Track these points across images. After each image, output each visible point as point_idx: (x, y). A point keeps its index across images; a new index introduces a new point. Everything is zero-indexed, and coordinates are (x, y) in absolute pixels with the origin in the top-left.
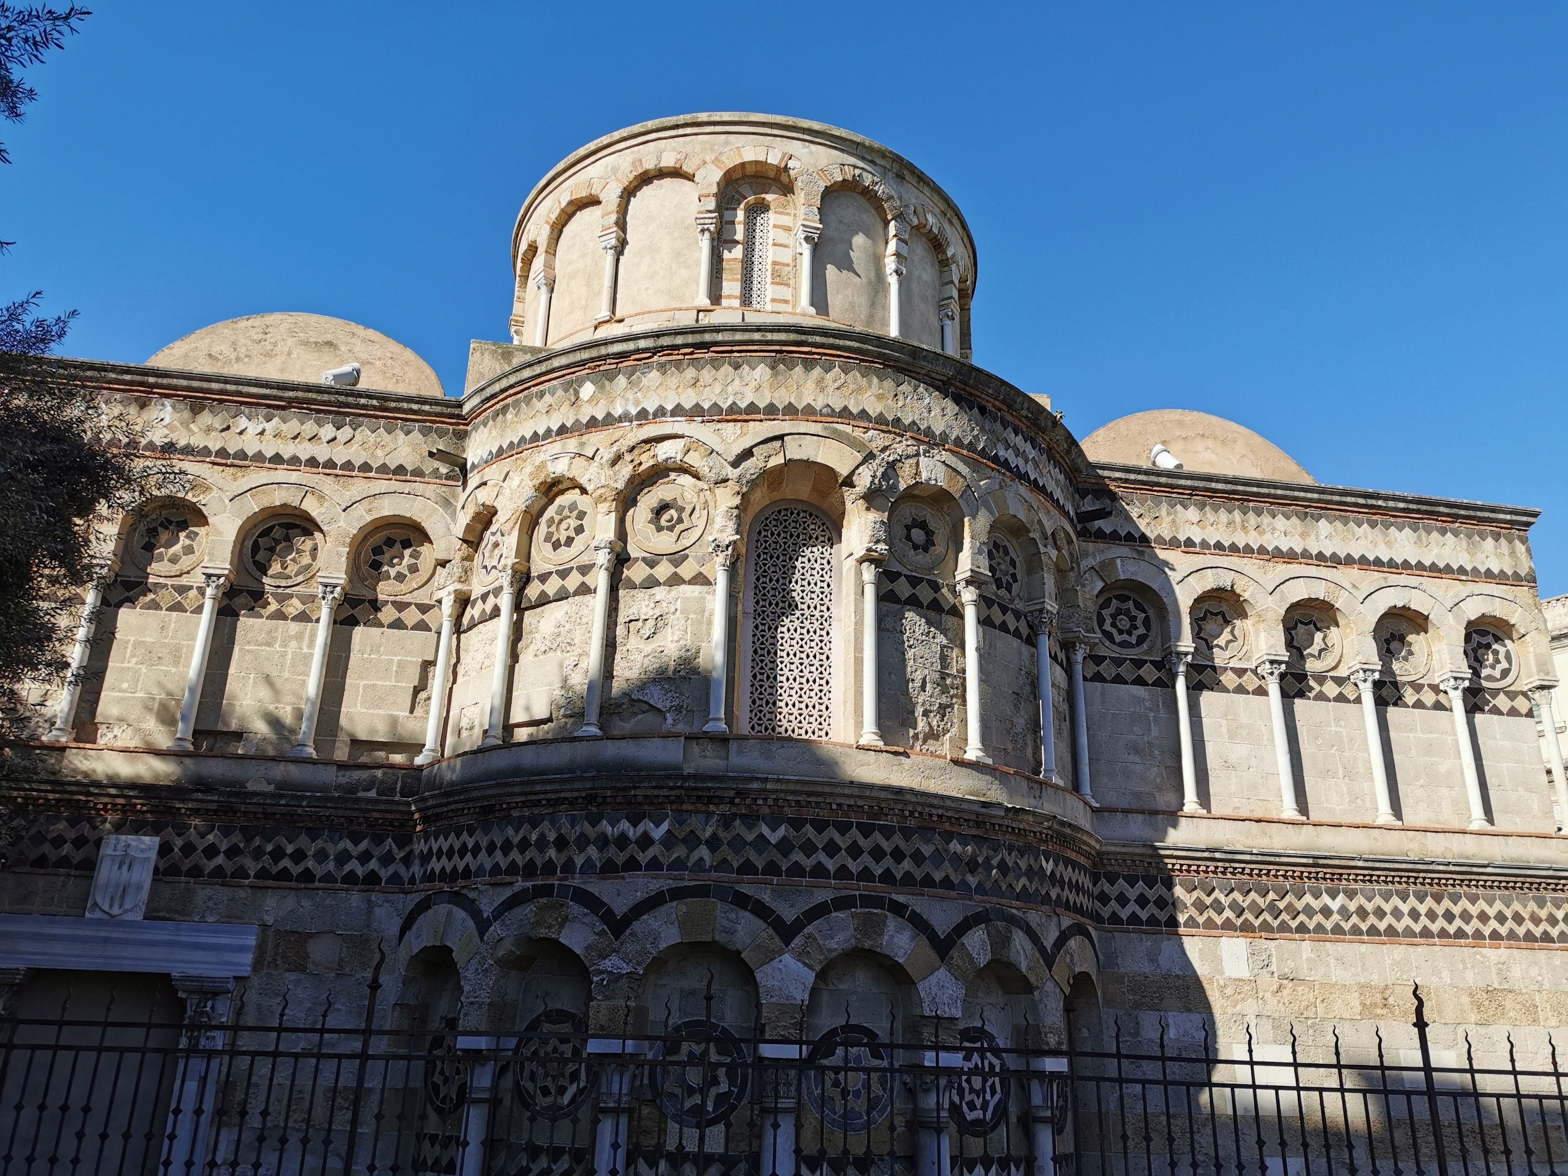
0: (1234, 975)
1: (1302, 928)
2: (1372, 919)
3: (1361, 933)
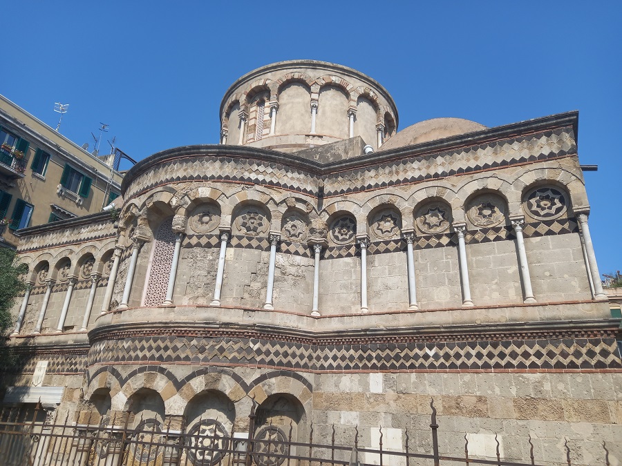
0: (375, 392)
1: (412, 366)
2: (453, 360)
3: (446, 367)
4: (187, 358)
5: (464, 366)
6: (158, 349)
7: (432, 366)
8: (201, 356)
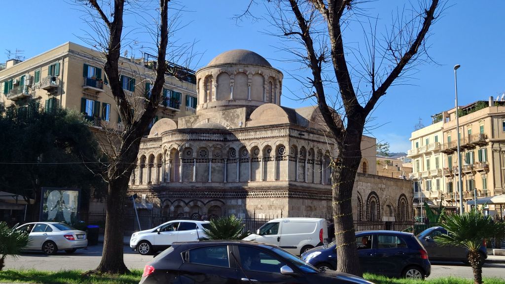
0: (239, 204)
1: (248, 197)
2: (257, 196)
4: (188, 197)
5: (259, 197)
6: (180, 194)
7: (252, 197)
8: (192, 196)
